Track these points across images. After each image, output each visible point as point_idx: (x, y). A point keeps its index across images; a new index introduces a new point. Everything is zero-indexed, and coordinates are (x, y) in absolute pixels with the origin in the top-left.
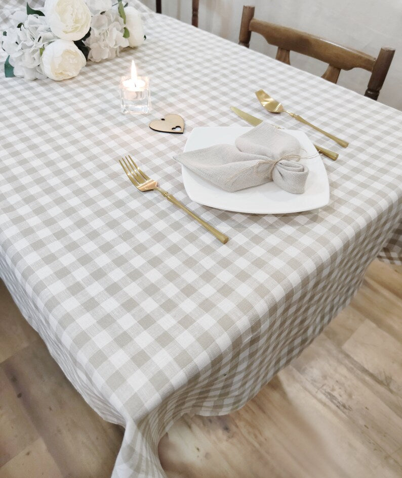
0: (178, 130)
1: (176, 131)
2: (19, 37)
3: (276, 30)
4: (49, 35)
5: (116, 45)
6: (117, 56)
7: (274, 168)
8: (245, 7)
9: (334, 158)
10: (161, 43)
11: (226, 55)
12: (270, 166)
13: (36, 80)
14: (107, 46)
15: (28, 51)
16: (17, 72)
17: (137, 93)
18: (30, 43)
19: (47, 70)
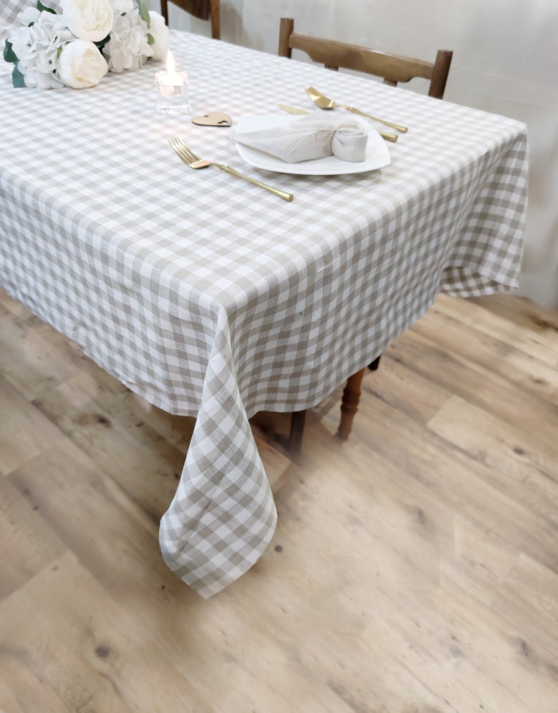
0: (224, 124)
1: (223, 124)
2: (32, 38)
3: (321, 43)
4: (67, 34)
5: (139, 53)
6: (140, 68)
7: (332, 137)
8: (283, 20)
9: (394, 140)
10: (189, 57)
11: (267, 65)
12: (330, 134)
13: (51, 88)
14: (129, 52)
15: (43, 53)
16: (28, 80)
17: (175, 87)
18: (45, 43)
19: (66, 75)
